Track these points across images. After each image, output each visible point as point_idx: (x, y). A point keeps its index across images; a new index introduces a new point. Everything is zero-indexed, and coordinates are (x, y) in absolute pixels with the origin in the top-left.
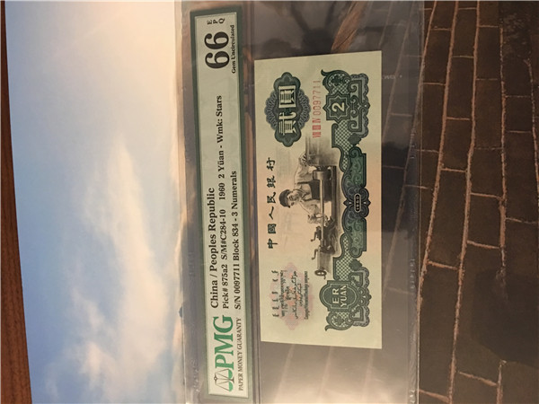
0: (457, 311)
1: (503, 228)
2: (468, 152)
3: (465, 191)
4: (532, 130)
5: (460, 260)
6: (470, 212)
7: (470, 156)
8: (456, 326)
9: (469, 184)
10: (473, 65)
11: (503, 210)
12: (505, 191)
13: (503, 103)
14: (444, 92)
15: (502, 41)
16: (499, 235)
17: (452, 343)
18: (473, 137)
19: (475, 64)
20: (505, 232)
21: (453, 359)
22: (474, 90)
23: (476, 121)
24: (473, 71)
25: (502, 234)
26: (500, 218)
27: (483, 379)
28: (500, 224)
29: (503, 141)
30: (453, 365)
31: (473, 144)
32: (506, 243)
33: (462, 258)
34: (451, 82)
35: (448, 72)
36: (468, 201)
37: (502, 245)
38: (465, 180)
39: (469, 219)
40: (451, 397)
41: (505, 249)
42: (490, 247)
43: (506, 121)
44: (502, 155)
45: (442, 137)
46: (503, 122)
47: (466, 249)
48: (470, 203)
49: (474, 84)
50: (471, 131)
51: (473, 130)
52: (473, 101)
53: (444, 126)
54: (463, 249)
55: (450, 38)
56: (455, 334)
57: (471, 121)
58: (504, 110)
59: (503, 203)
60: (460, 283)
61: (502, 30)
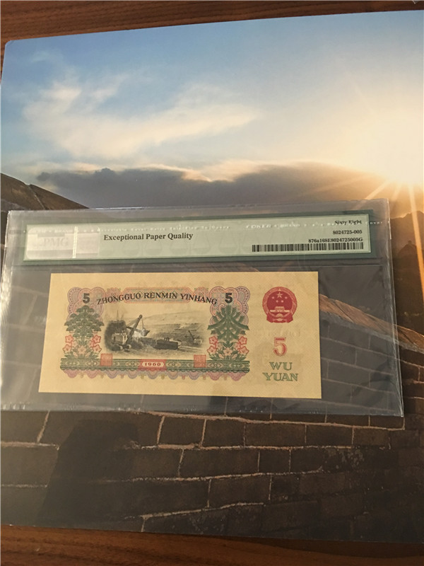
1: (174, 447)
2: (242, 417)
3: (208, 415)
4: (260, 472)
6: (190, 419)
7: (238, 419)
9: (214, 418)
10: (318, 422)
11: (191, 447)
12: (207, 448)
13: (285, 448)
15: (339, 447)
16: (169, 444)
18: (255, 422)
19: (319, 424)
20: (171, 449)
22: (297, 423)
23: (269, 424)
24: (313, 422)
25: (169, 446)
26: (183, 444)
27: (43, 430)
28: (178, 444)
29: (251, 447)
31: (249, 421)
32: (161, 449)
36: (199, 417)
37: (160, 446)
38: (218, 415)
39: (183, 418)
41: (156, 449)
42: (159, 436)
43: (269, 450)
44: (239, 447)
46: (268, 447)
47: (157, 416)
48: (197, 419)
49: (302, 423)
50: (261, 420)
51: (261, 422)
52: (287, 422)
55: (344, 403)
57: (269, 420)
58: (279, 448)
59: (197, 447)
61: (350, 448)
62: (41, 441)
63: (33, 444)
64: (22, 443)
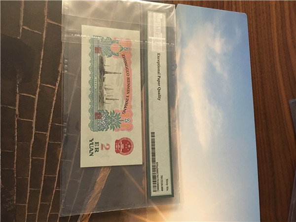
0: (41, 63)
1: (17, 103)
2: (34, 142)
3: (36, 122)
5: (40, 88)
6: (33, 112)
7: (33, 140)
8: (42, 56)
9: (34, 126)
11: (17, 112)
12: (16, 122)
13: (15, 166)
14: (45, 172)
15: (15, 197)
16: (19, 100)
17: (44, 48)
18: (31, 149)
19: (29, 185)
20: (16, 101)
21: (44, 40)
22: (30, 173)
23: (29, 157)
24: (30, 182)
25: (18, 100)
26: (19, 108)
28: (19, 106)
29: (16, 147)
30: (44, 37)
31: (31, 145)
32: (16, 96)
33: (38, 89)
34: (41, 176)
35: (42, 182)
36: (35, 117)
37: (18, 95)
38: (36, 128)
39: (34, 108)
40: (46, 22)
41: (16, 93)
42: (24, 94)
43: (14, 157)
44: (16, 140)
45: (46, 149)
47: (36, 94)
48: (33, 116)
49: (30, 175)
51: (31, 152)
52: (30, 167)
53: (45, 155)
54: (38, 93)
55: (41, 199)
56: (43, 52)
57: (32, 157)
59: (17, 116)
60: (40, 77)
61: (15, 203)
62: (23, 28)
63: (22, 24)
64: (22, 18)
